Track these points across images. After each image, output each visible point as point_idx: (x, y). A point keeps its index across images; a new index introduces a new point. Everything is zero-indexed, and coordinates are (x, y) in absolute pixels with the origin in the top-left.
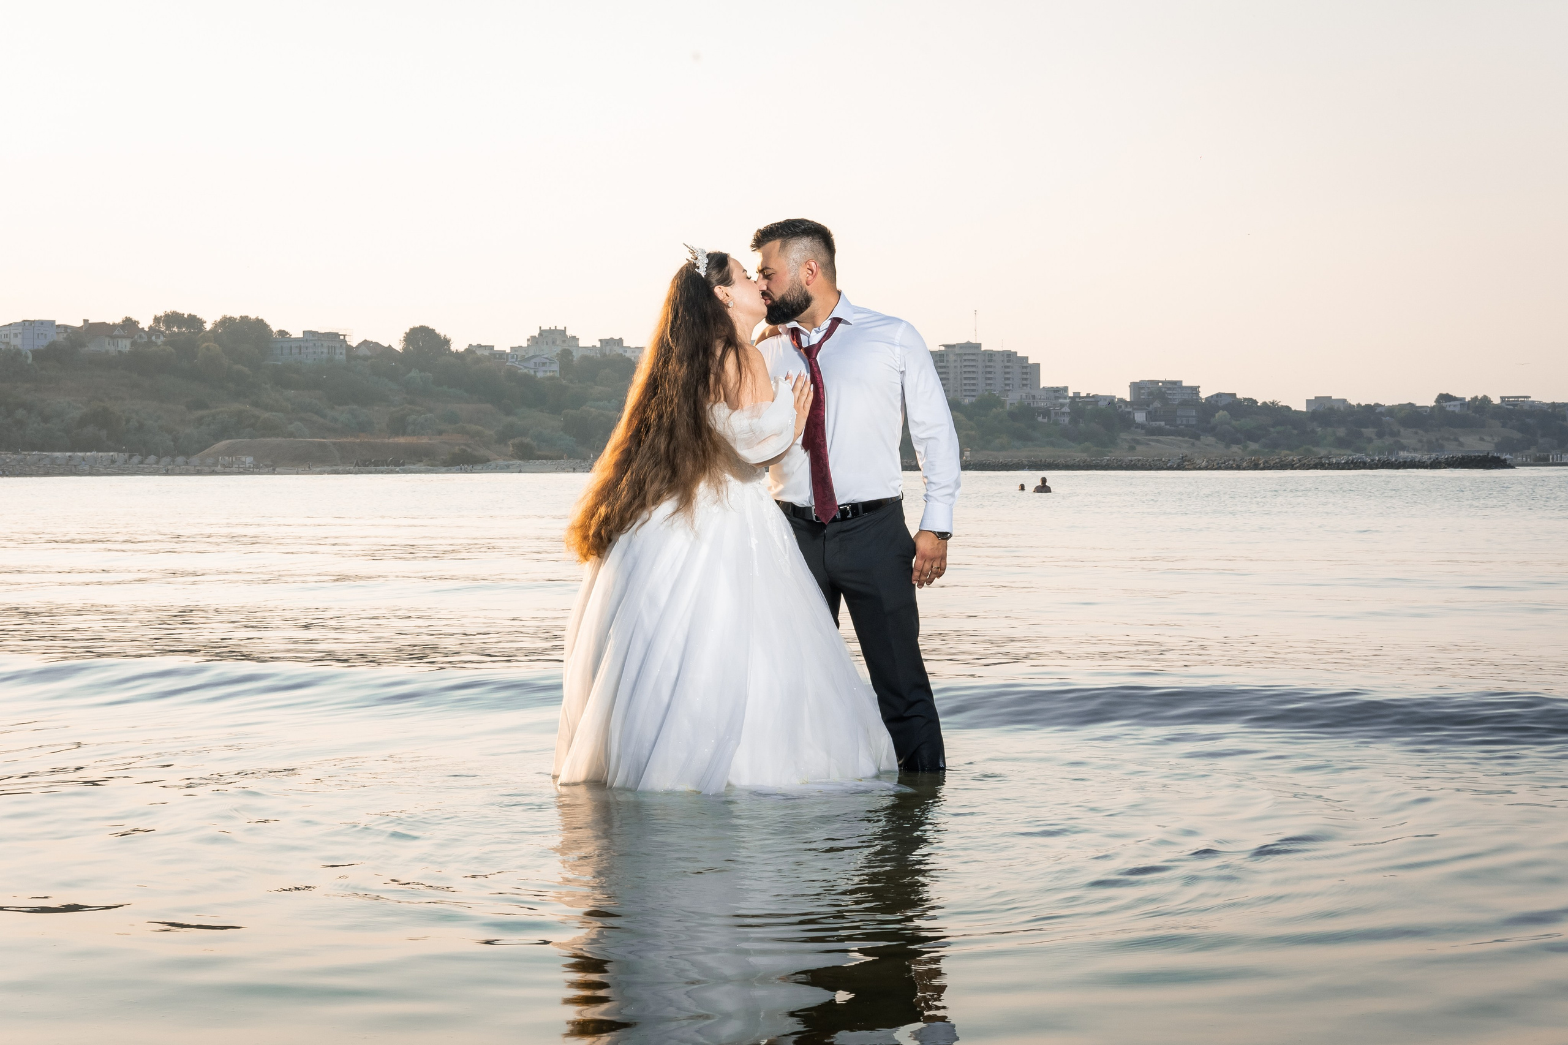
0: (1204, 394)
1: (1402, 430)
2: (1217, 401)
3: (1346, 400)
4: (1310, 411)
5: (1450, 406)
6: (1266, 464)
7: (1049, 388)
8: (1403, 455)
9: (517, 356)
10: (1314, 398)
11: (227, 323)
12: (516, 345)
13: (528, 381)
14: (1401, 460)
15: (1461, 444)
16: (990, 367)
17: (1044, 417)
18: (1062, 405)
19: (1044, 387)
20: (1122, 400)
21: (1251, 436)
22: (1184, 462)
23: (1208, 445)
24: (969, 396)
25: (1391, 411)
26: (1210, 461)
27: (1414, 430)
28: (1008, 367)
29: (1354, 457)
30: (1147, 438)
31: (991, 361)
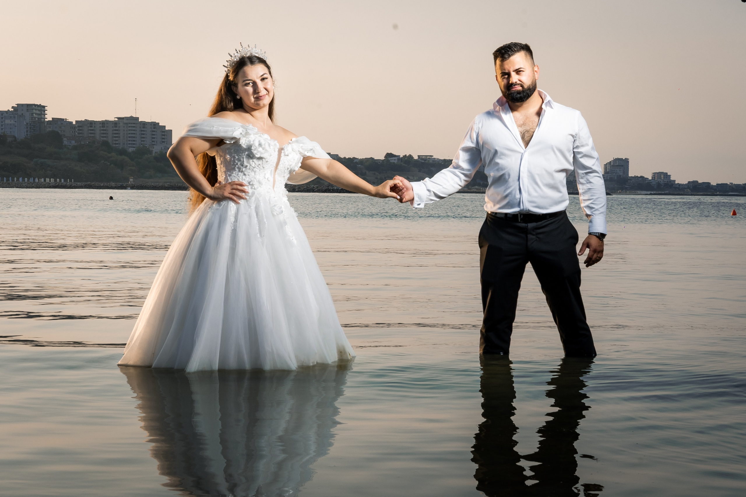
1: (367, 172)
3: (338, 155)
5: (392, 160)
6: (299, 189)
16: (144, 131)
24: (132, 147)
25: (362, 162)
27: (373, 172)
28: (154, 131)
31: (144, 127)
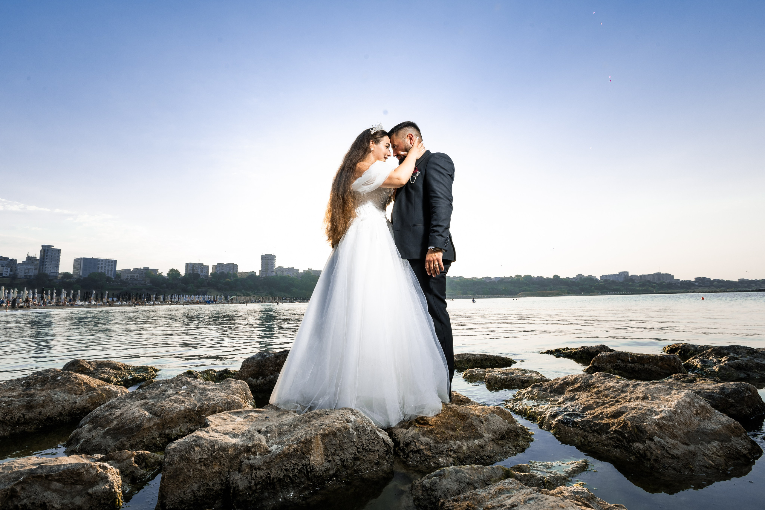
0: (712, 279)
7: (676, 279)
9: (574, 279)
11: (525, 276)
13: (574, 282)
16: (663, 276)
17: (675, 285)
18: (680, 282)
20: (693, 281)
21: (723, 286)
25: (759, 281)
28: (667, 276)
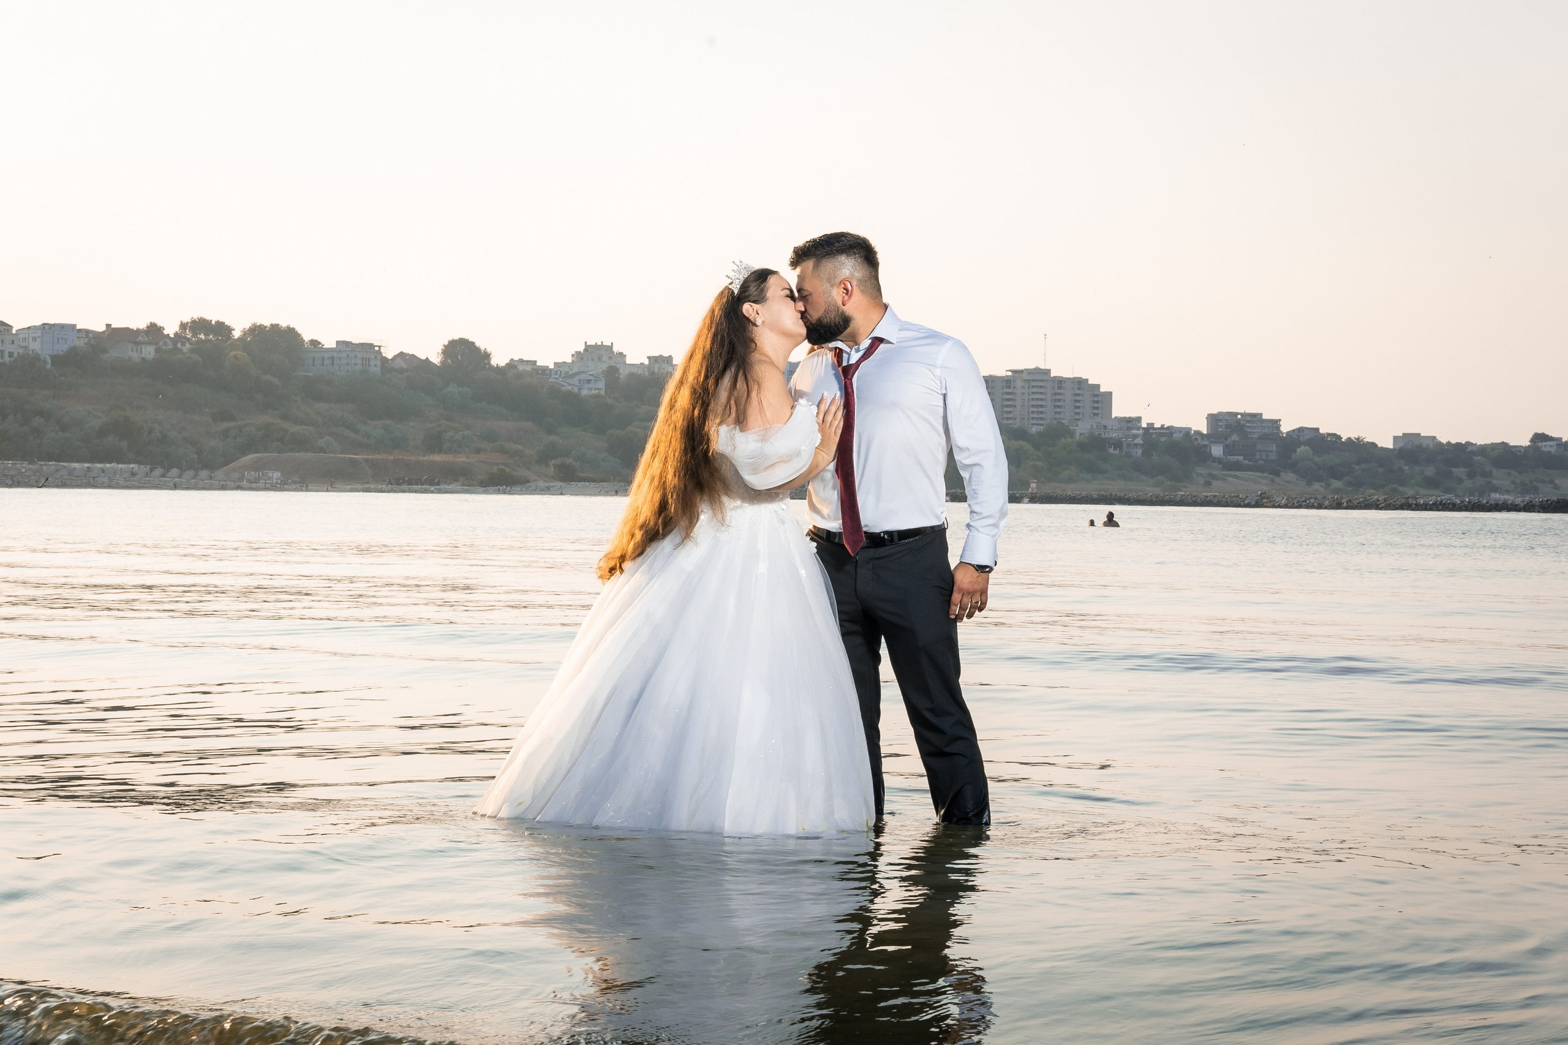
0: (1285, 428)
1: (1494, 471)
2: (1299, 436)
3: (1435, 437)
4: (1398, 448)
5: (1545, 446)
6: (1349, 504)
7: (1121, 418)
8: (1496, 497)
9: (561, 372)
10: (1402, 435)
11: (256, 331)
12: (560, 361)
13: (571, 398)
14: (1493, 502)
15: (1556, 487)
16: (1059, 394)
17: (1115, 449)
18: (1135, 436)
19: (1116, 417)
20: (1198, 433)
21: (1335, 473)
22: (1262, 499)
23: (1288, 482)
24: (1037, 424)
25: (1484, 450)
26: (1290, 499)
27: (1507, 471)
28: (1078, 395)
29: (1443, 498)
30: (1224, 472)
31: (1060, 388)
